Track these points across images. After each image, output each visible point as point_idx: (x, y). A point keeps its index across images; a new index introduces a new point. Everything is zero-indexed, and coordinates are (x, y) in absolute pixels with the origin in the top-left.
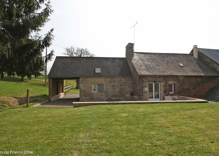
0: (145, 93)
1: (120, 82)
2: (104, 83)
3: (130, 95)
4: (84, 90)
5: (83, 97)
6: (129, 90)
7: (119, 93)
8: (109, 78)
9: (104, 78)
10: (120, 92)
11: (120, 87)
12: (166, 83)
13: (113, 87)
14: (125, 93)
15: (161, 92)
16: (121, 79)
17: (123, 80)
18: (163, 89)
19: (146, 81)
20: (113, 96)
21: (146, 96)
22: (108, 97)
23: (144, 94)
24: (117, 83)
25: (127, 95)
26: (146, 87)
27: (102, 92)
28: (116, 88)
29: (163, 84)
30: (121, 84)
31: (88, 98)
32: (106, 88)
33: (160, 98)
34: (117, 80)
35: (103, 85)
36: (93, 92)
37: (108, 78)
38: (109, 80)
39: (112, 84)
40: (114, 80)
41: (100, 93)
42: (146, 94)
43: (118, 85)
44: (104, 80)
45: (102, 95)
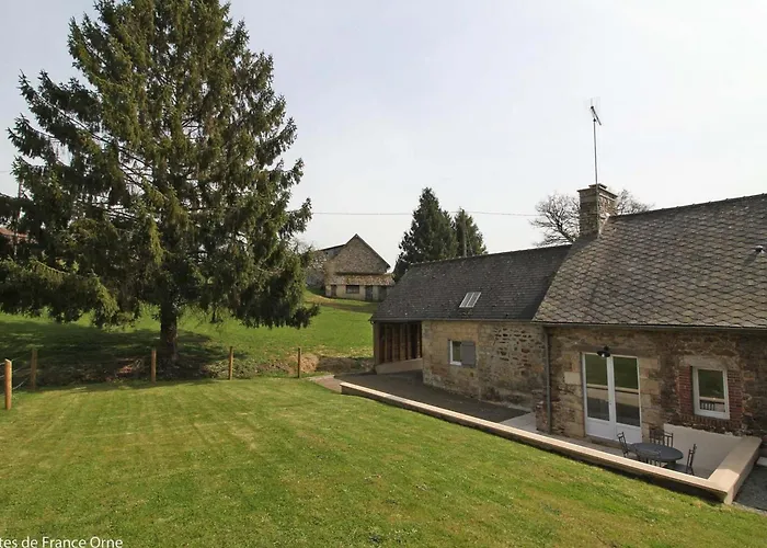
0: (567, 391)
1: (521, 340)
2: (475, 338)
7: (520, 376)
8: (488, 326)
9: (476, 326)
10: (523, 372)
11: (522, 358)
12: (668, 362)
13: (500, 356)
14: (540, 380)
16: (523, 329)
17: (533, 332)
19: (567, 345)
20: (501, 385)
21: (569, 404)
22: (488, 384)
23: (563, 397)
24: (513, 343)
26: (570, 369)
27: (472, 367)
28: (511, 360)
30: (528, 347)
31: (439, 378)
32: (482, 356)
34: (513, 333)
35: (472, 345)
36: (452, 363)
37: (485, 326)
38: (489, 330)
39: (500, 345)
40: (505, 332)
41: (468, 371)
42: (568, 396)
43: (516, 349)
44: (475, 331)
45: (472, 375)
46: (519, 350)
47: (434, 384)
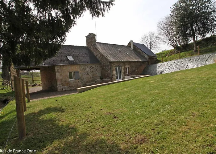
0: (114, 75)
1: (92, 69)
2: (79, 70)
3: (100, 79)
4: (61, 79)
5: (61, 87)
6: (99, 74)
7: (91, 78)
8: (83, 66)
9: (79, 66)
11: (92, 73)
12: (124, 67)
13: (86, 74)
14: (96, 78)
15: (122, 74)
16: (92, 66)
17: (94, 66)
18: (123, 71)
19: (114, 66)
20: (87, 82)
22: (84, 83)
23: (113, 77)
25: (98, 80)
26: (114, 71)
27: (79, 79)
28: (89, 74)
29: (123, 67)
31: (66, 87)
32: (81, 75)
33: (122, 78)
34: (89, 67)
35: (78, 72)
36: (70, 80)
37: (81, 66)
38: (83, 67)
39: (86, 71)
40: (87, 67)
41: (77, 81)
43: (90, 71)
44: (78, 68)
45: (79, 82)
46: (91, 71)
47: (64, 90)
